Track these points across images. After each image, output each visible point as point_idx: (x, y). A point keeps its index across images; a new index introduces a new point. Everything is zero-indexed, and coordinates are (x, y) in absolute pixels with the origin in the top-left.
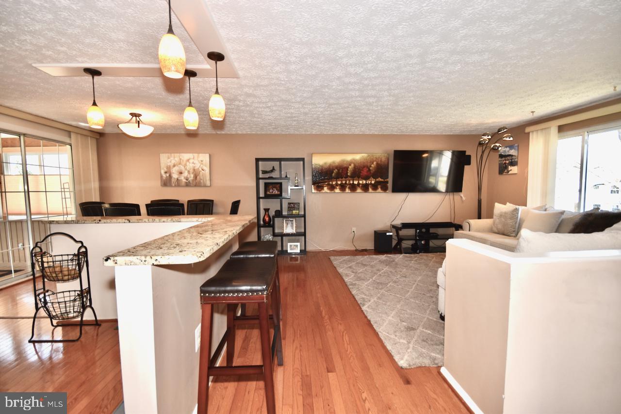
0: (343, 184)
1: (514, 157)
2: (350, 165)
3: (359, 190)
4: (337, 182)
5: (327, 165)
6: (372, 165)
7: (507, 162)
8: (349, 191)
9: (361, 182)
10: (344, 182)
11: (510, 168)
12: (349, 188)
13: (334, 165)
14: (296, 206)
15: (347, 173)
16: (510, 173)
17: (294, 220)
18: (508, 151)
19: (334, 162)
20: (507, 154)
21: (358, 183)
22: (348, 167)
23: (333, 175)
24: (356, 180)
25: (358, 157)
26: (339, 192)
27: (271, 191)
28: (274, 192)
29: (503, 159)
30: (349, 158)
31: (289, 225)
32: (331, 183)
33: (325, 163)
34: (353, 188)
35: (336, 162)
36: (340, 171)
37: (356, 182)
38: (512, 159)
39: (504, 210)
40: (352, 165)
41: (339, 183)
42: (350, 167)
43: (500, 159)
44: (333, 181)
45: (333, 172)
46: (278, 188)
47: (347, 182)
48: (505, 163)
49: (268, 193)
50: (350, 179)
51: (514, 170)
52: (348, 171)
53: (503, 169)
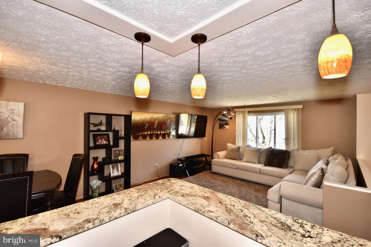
0: (151, 134)
1: (227, 121)
2: (156, 121)
3: (161, 138)
4: (148, 133)
5: (142, 120)
6: (168, 122)
7: (224, 123)
8: (155, 139)
9: (161, 132)
10: (152, 133)
11: (225, 126)
12: (155, 137)
13: (146, 120)
14: (120, 152)
15: (154, 126)
16: (225, 128)
17: (119, 164)
18: (224, 118)
19: (146, 119)
20: (223, 119)
21: (160, 133)
22: (155, 122)
23: (146, 127)
24: (159, 131)
25: (160, 116)
26: (149, 139)
27: (100, 141)
28: (103, 142)
29: (222, 121)
30: (155, 116)
31: (115, 169)
32: (144, 133)
33: (141, 119)
34: (157, 137)
35: (147, 119)
36: (150, 125)
37: (159, 133)
38: (226, 122)
39: (233, 148)
40: (157, 121)
41: (149, 133)
42: (156, 122)
43: (220, 121)
44: (146, 132)
45: (145, 126)
46: (106, 139)
47: (154, 133)
48: (223, 124)
49: (98, 143)
50: (156, 130)
51: (227, 127)
52: (155, 125)
53: (221, 126)
